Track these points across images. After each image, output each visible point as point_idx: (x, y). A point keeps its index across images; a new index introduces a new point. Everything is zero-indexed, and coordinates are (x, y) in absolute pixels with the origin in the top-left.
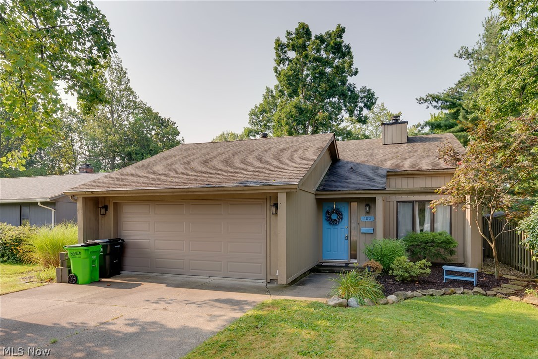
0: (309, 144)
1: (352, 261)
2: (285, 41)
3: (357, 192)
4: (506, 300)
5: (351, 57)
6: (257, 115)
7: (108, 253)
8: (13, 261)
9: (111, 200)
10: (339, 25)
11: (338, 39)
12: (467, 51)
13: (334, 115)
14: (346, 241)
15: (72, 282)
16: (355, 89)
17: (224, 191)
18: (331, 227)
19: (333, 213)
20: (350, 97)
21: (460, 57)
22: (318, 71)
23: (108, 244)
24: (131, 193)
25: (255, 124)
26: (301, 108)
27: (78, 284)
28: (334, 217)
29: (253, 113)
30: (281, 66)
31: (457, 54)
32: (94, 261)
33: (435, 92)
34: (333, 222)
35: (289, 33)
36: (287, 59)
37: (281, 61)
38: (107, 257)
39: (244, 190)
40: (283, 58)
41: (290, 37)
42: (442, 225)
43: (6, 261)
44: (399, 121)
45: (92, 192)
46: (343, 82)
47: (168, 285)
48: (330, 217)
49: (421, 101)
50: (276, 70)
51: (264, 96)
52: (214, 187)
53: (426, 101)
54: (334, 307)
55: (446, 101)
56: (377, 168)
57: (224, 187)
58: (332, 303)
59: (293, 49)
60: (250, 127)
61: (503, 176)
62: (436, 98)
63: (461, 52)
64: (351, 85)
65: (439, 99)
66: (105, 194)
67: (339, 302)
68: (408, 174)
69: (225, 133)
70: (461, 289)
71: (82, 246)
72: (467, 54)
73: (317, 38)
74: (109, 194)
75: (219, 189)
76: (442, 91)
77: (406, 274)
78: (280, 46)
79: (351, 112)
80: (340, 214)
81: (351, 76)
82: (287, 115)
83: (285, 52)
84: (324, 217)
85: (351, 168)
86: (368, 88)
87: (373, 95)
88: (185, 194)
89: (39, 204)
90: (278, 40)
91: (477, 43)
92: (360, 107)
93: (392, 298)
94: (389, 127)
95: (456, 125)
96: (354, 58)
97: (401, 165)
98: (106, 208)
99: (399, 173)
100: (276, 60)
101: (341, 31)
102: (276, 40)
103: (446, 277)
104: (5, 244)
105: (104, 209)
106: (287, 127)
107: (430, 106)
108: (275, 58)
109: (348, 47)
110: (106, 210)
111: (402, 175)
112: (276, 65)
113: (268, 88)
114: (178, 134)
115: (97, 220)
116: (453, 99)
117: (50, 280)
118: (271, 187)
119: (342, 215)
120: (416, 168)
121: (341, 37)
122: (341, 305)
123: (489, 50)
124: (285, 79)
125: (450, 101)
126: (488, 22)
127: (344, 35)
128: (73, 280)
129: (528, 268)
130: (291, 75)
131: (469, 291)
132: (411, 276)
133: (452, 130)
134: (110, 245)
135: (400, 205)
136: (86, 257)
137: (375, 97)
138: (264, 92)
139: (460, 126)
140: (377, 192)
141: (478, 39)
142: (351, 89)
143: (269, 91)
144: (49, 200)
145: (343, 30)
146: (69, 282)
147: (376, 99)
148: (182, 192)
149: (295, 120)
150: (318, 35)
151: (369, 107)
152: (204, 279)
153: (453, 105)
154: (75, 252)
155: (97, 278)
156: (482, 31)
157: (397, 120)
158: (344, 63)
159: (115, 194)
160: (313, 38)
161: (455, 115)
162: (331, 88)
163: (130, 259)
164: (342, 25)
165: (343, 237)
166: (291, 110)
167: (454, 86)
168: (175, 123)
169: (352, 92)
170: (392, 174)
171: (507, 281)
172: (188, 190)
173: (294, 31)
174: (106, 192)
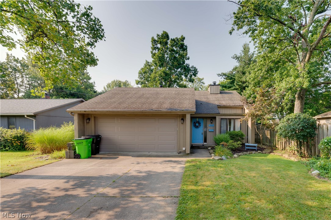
0: (186, 92)
1: (205, 143)
2: (156, 39)
3: (209, 114)
4: (270, 155)
5: (187, 51)
6: (142, 74)
7: (95, 142)
8: (13, 150)
9: (92, 115)
10: (182, 36)
11: (182, 42)
12: (237, 56)
13: (179, 78)
14: (202, 135)
15: (77, 158)
16: (189, 66)
17: (161, 112)
18: (196, 129)
19: (197, 123)
20: (187, 69)
21: (234, 58)
22: (173, 56)
23: (95, 138)
24: (110, 112)
25: (141, 78)
26: (166, 73)
27: (81, 159)
28: (197, 124)
29: (140, 73)
30: (154, 51)
31: (233, 57)
32: (89, 147)
33: (224, 72)
34: (197, 127)
35: (158, 35)
36: (158, 48)
37: (154, 48)
38: (94, 145)
39: (171, 113)
40: (156, 47)
41: (159, 37)
42: (238, 129)
43: (7, 150)
44: (216, 84)
45: (85, 111)
46: (184, 62)
47: (133, 156)
48: (195, 125)
49: (219, 75)
50: (152, 53)
51: (145, 65)
52: (156, 111)
53: (221, 75)
54: (218, 160)
55: (229, 76)
56: (212, 104)
57: (161, 111)
58: (217, 159)
59: (160, 43)
60: (139, 79)
61: (268, 110)
62: (225, 75)
63: (234, 56)
64: (187, 64)
65: (226, 75)
66: (93, 112)
67: (220, 158)
68: (225, 107)
69: (116, 80)
70: (254, 152)
71: (84, 139)
72: (237, 58)
73: (171, 39)
74: (96, 112)
75: (158, 112)
76: (227, 72)
77: (234, 147)
78: (154, 41)
79: (186, 76)
80: (199, 123)
81: (186, 60)
82: (159, 76)
83: (157, 44)
84: (193, 125)
85: (201, 104)
86: (194, 66)
87: (197, 70)
88: (140, 113)
89: (26, 116)
90: (153, 38)
91: (240, 53)
92: (191, 75)
93: (235, 155)
94: (213, 86)
95: (232, 87)
96: (188, 52)
97: (221, 103)
98: (89, 119)
99: (222, 107)
100: (152, 48)
101: (183, 39)
102: (152, 38)
103: (246, 148)
104: (7, 140)
105: (89, 120)
106: (159, 82)
107: (222, 78)
108: (152, 46)
109: (186, 47)
110: (90, 120)
111: (223, 107)
112: (151, 50)
113: (146, 61)
114: (90, 79)
115: (84, 126)
116: (232, 76)
117: (61, 158)
118: (184, 112)
119: (200, 124)
120: (228, 105)
121: (183, 41)
122: (220, 159)
123: (246, 57)
124: (158, 58)
125: (230, 77)
126: (244, 45)
127: (184, 40)
128: (77, 156)
129: (268, 144)
130: (161, 56)
131: (257, 152)
132: (235, 148)
133: (231, 89)
134: (96, 139)
135: (222, 120)
136: (86, 144)
137: (197, 71)
138: (145, 62)
139: (234, 87)
140: (217, 114)
141: (241, 52)
142: (188, 66)
143: (147, 62)
144: (33, 114)
145: (184, 38)
146: (74, 158)
147: (198, 72)
148: (139, 112)
149: (163, 79)
150: (173, 39)
151: (195, 76)
152: (147, 153)
153: (231, 78)
154: (79, 142)
155: (90, 156)
156: (242, 49)
157: (215, 83)
158: (184, 53)
159: (100, 112)
160: (170, 39)
161: (232, 83)
162: (178, 65)
163: (103, 145)
164: (184, 36)
165: (201, 133)
166: (161, 74)
167: (232, 70)
168: (88, 73)
169: (188, 67)
170: (220, 107)
171: (265, 149)
172: (142, 112)
173: (161, 34)
174: (94, 111)
